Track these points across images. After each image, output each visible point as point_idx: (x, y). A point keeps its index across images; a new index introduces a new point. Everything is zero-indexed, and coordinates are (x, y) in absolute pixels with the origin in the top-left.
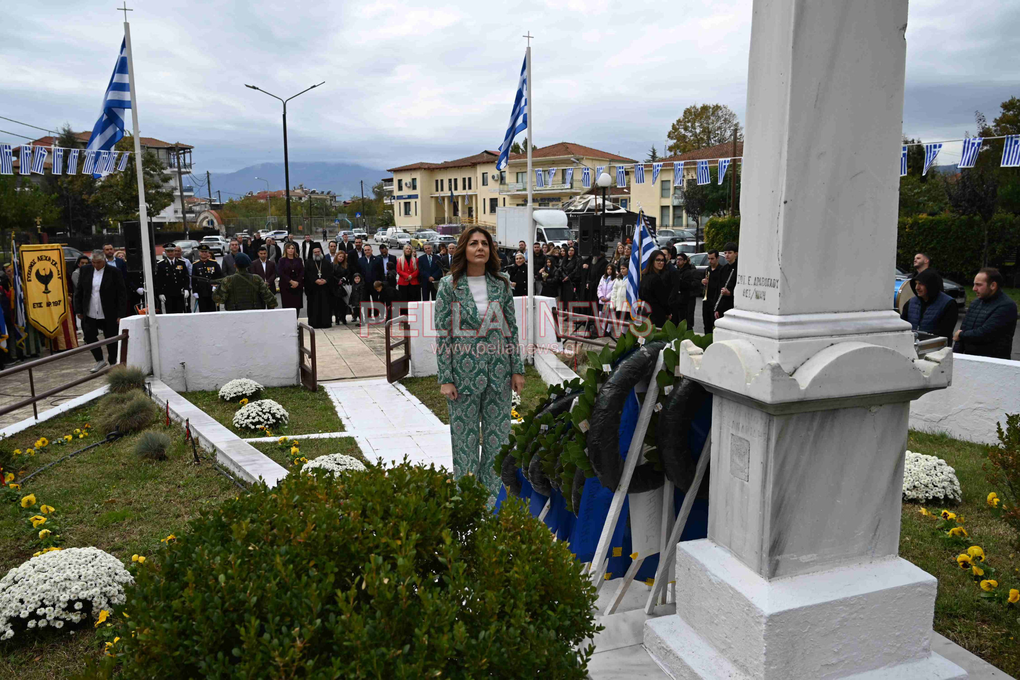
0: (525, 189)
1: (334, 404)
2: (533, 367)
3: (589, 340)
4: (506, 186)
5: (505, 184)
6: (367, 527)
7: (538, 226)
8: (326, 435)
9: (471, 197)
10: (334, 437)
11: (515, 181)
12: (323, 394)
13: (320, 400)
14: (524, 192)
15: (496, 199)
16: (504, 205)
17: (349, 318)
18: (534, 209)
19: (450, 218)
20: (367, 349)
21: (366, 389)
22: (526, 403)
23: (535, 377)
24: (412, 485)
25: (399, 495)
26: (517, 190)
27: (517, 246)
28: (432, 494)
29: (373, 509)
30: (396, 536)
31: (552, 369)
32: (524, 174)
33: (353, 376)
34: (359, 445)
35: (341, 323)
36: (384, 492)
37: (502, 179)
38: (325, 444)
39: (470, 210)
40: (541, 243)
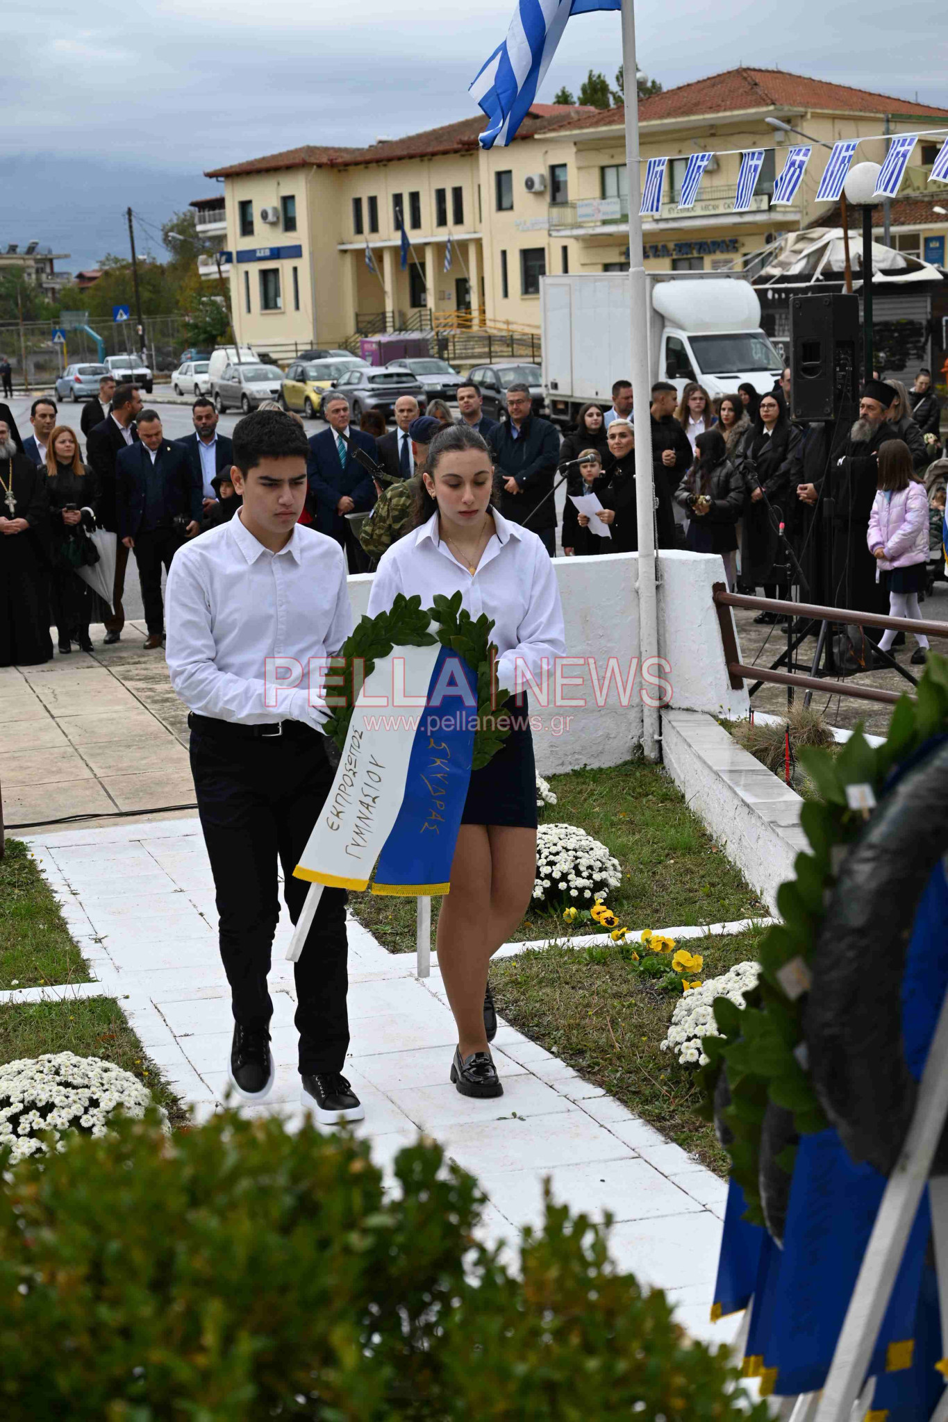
0: (624, 219)
1: (57, 897)
2: (658, 769)
3: (828, 680)
4: (568, 212)
5: (565, 203)
6: (105, 1313)
7: (670, 331)
8: (32, 995)
9: (463, 245)
10: (56, 999)
11: (597, 193)
12: (23, 867)
13: (13, 885)
14: (623, 228)
15: (540, 252)
16: (566, 270)
17: (97, 631)
18: (657, 279)
19: (402, 314)
20: (156, 726)
21: (152, 850)
22: (640, 879)
23: (665, 798)
24: (245, 1184)
25: (204, 1219)
26: (605, 222)
27: (607, 396)
28: (307, 1208)
29: (122, 1260)
30: (189, 1343)
31: (716, 773)
32: (621, 169)
33: (117, 811)
34: (131, 1024)
35: (75, 647)
36: (158, 1207)
37: (555, 188)
38: (27, 1021)
39: (462, 287)
40: (680, 384)
